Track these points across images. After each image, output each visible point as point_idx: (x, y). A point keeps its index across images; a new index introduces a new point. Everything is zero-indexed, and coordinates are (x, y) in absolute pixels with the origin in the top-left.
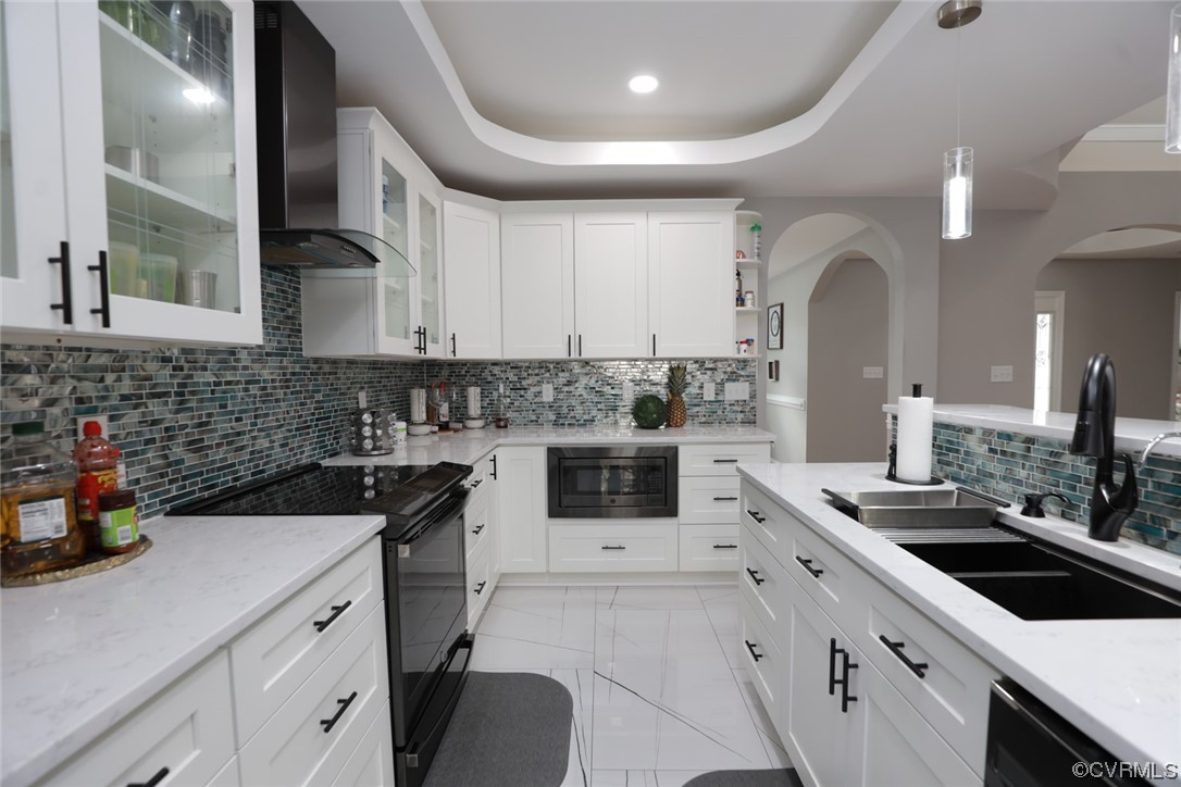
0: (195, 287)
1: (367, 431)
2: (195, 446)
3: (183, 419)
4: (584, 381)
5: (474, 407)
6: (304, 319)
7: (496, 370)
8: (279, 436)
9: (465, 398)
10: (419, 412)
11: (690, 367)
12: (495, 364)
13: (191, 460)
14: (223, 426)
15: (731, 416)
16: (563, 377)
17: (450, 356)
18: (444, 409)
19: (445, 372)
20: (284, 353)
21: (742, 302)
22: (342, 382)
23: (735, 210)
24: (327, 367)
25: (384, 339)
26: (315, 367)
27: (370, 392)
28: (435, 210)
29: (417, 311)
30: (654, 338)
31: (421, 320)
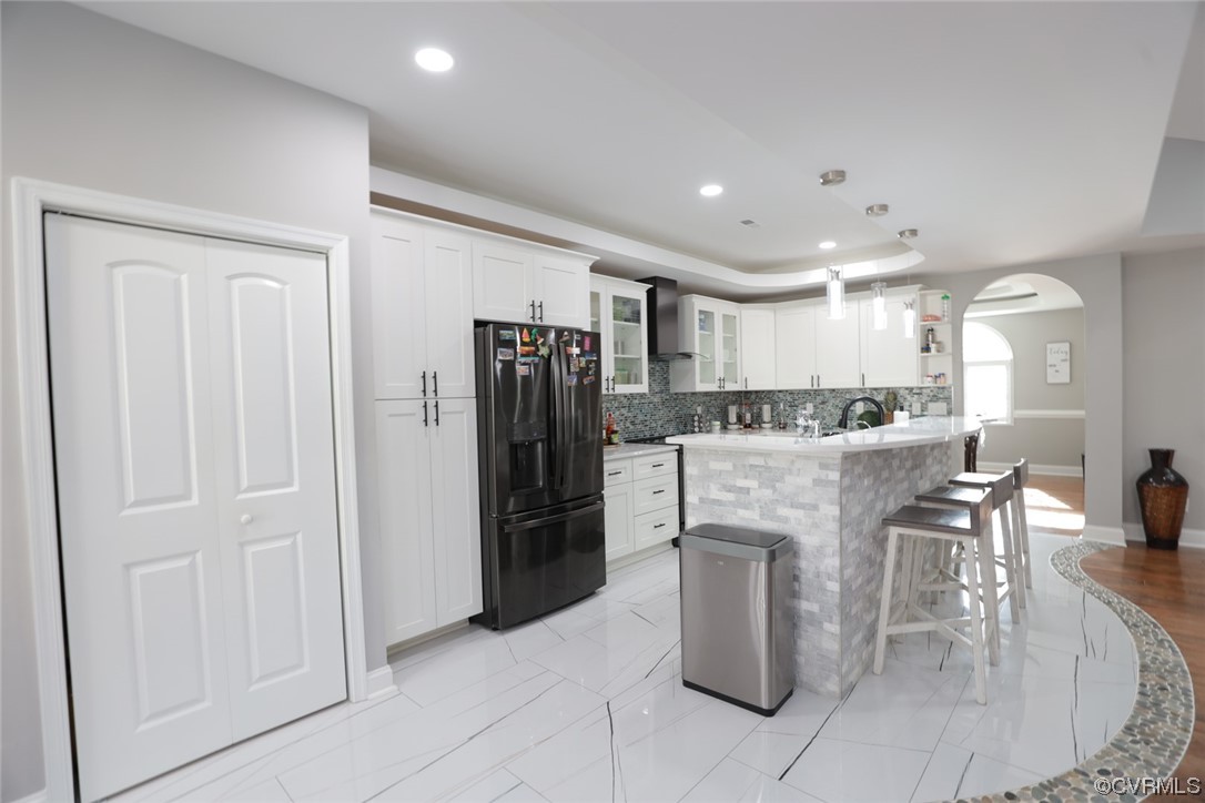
0: (632, 379)
1: (696, 424)
2: (633, 423)
3: (630, 414)
4: (832, 401)
5: (766, 415)
6: (671, 378)
7: (781, 395)
8: (660, 423)
9: (761, 409)
10: (733, 418)
11: (901, 392)
12: (780, 391)
13: (632, 427)
14: (641, 417)
16: (819, 399)
17: (744, 389)
18: (748, 416)
19: (753, 397)
20: (663, 392)
21: (927, 350)
22: (688, 403)
23: (918, 291)
24: (681, 396)
25: (699, 385)
26: (676, 396)
27: (704, 407)
28: (736, 317)
29: (720, 369)
30: (863, 376)
31: (723, 373)
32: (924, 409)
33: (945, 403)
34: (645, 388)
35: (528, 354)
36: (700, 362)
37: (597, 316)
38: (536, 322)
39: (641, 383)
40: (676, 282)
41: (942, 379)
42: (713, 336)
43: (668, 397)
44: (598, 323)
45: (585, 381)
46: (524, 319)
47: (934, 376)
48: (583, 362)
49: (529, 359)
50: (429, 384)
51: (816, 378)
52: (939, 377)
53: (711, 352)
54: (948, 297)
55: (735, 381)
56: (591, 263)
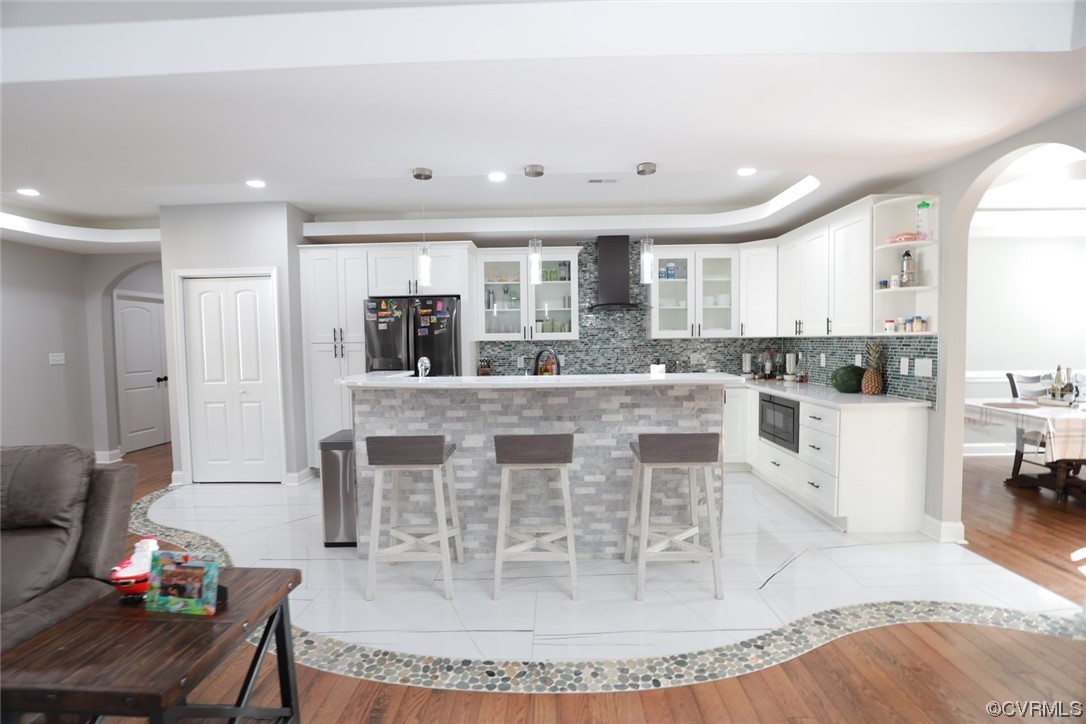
0: (558, 327)
4: (839, 352)
5: (790, 366)
9: (784, 360)
10: (746, 366)
15: (919, 391)
17: (739, 335)
20: (634, 338)
21: (885, 284)
22: (677, 350)
23: (875, 203)
24: (664, 343)
25: (657, 332)
26: (654, 343)
27: (704, 354)
28: (730, 259)
29: (695, 316)
30: (828, 321)
31: (700, 320)
32: (911, 367)
33: (931, 360)
34: (574, 335)
35: (386, 317)
36: (660, 310)
37: (518, 280)
38: (412, 294)
39: (570, 331)
40: (628, 237)
41: (917, 325)
42: (686, 283)
43: (642, 343)
44: (519, 285)
45: (436, 332)
46: (405, 293)
47: (901, 320)
48: (434, 319)
49: (387, 320)
50: (338, 335)
51: (799, 324)
52: (911, 321)
53: (685, 299)
54: (928, 205)
55: (728, 327)
56: (467, 246)
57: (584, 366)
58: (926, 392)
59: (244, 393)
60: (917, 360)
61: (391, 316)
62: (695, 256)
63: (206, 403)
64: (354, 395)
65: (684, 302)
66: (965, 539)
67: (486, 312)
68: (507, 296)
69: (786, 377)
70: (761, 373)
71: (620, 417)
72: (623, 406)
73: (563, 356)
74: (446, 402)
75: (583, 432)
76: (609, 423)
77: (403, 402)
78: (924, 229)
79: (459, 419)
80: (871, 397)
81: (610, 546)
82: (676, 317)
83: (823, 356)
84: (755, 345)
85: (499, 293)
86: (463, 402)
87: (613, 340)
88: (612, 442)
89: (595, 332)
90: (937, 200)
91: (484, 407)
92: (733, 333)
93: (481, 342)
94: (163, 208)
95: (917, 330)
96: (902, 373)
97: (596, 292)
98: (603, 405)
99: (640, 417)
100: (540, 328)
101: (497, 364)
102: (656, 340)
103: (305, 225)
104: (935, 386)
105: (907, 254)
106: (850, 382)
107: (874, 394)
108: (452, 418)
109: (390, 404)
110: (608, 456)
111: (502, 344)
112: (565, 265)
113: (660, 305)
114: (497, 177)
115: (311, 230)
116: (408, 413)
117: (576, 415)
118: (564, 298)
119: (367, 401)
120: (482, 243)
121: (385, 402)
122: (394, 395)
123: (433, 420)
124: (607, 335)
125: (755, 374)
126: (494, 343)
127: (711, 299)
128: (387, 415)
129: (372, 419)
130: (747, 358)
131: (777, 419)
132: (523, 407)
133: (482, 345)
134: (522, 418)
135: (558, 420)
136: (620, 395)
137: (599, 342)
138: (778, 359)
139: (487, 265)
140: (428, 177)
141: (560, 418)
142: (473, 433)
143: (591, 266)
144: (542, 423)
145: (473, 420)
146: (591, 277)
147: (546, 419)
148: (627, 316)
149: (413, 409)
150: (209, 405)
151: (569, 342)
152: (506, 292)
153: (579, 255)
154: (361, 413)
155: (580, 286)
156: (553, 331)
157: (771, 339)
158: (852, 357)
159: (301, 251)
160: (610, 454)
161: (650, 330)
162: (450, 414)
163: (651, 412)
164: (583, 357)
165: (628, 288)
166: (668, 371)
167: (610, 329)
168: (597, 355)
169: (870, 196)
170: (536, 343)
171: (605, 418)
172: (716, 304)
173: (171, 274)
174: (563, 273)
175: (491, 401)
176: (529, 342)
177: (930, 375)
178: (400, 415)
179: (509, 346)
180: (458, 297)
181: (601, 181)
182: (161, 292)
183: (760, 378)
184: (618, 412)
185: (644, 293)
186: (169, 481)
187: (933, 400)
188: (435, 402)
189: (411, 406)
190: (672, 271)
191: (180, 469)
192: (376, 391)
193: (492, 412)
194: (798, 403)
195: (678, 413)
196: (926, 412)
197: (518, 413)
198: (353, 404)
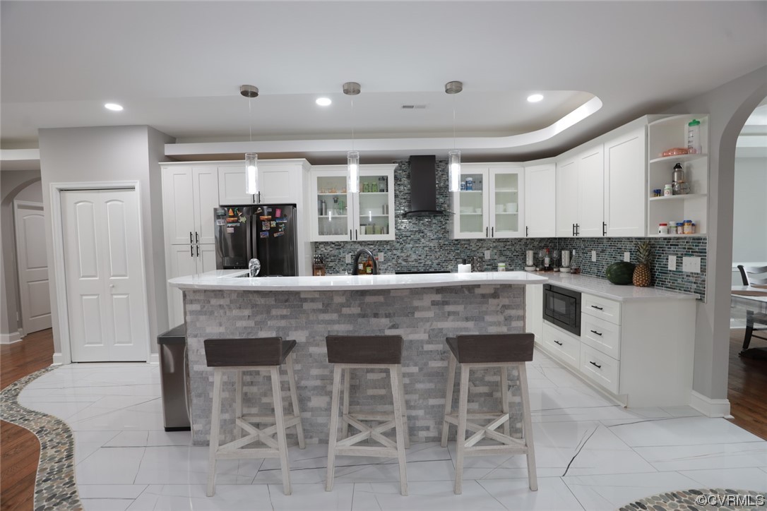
5: (565, 261)
8: (437, 261)
9: (560, 256)
10: (530, 260)
14: (414, 257)
15: (687, 285)
17: (525, 237)
18: (547, 260)
20: (440, 239)
21: (658, 192)
22: (473, 247)
23: (649, 123)
24: (463, 242)
25: (458, 233)
26: (456, 242)
27: (495, 251)
28: (517, 174)
29: (489, 220)
30: (604, 225)
31: (493, 224)
32: (679, 263)
33: (699, 258)
34: (391, 236)
35: (233, 222)
36: (461, 216)
37: (346, 192)
38: (256, 203)
39: (388, 233)
40: (434, 156)
41: (687, 228)
42: (482, 194)
43: (446, 243)
44: (346, 196)
45: (275, 235)
46: (250, 202)
47: (672, 224)
48: (274, 224)
49: (234, 225)
50: (194, 238)
51: (576, 227)
52: (682, 225)
53: (481, 207)
54: (698, 122)
55: (516, 229)
56: (302, 163)
57: (400, 261)
58: (694, 286)
59: (113, 286)
60: (685, 259)
61: (237, 221)
62: (489, 171)
63: (82, 295)
64: (185, 296)
65: (480, 209)
66: (731, 414)
67: (319, 218)
68: (336, 205)
69: (562, 269)
70: (541, 266)
71: (430, 314)
72: (434, 303)
73: (382, 254)
74: (271, 301)
75: (397, 328)
76: (422, 320)
77: (231, 302)
78: (695, 145)
79: (283, 317)
80: (642, 288)
81: (423, 430)
82: (473, 221)
83: (594, 253)
84: (536, 244)
85: (330, 203)
86: (286, 301)
87: (422, 240)
88: (425, 337)
89: (408, 234)
90: (706, 118)
91: (306, 306)
92: (520, 234)
93: (316, 242)
94: (41, 130)
95: (687, 231)
96: (669, 268)
97: (409, 202)
98: (416, 303)
99: (449, 314)
100: (363, 231)
101: (329, 260)
102: (457, 240)
103: (167, 146)
104: (704, 281)
105: (678, 166)
106: (622, 276)
107: (644, 286)
108: (277, 316)
109: (218, 303)
110: (421, 348)
111: (333, 243)
112: (384, 180)
113: (461, 212)
114: (324, 102)
115: (170, 150)
116: (235, 312)
117: (391, 312)
118: (383, 207)
119: (198, 301)
120: (315, 161)
121: (214, 302)
122: (222, 295)
123: (258, 318)
124: (418, 236)
125: (537, 266)
126: (326, 243)
127: (501, 207)
128: (216, 314)
129: (202, 318)
130: (530, 254)
131: (560, 306)
132: (342, 305)
133: (316, 245)
134: (341, 315)
135: (375, 317)
136: (431, 293)
137: (412, 242)
138: (555, 255)
139: (319, 178)
140: (254, 94)
141: (376, 315)
142: (296, 330)
143: (405, 181)
144: (360, 320)
145: (296, 318)
146: (406, 187)
147: (364, 316)
148: (434, 221)
149: (240, 308)
150: (84, 297)
151: (387, 242)
152: (336, 201)
153: (395, 172)
154: (192, 312)
155: (396, 196)
156: (374, 233)
157: (549, 239)
158: (622, 254)
159: (162, 167)
160: (422, 347)
161: (452, 231)
162: (274, 312)
163: (460, 308)
164: (399, 254)
165: (435, 199)
166: (473, 270)
167: (420, 231)
168: (410, 252)
169: (646, 116)
170: (361, 243)
171: (417, 315)
172: (505, 211)
173: (50, 186)
174: (382, 186)
175: (313, 300)
176: (354, 242)
177: (699, 272)
178: (228, 313)
179: (338, 245)
180: (295, 205)
181: (412, 107)
182: (41, 201)
183: (541, 270)
184: (428, 309)
185: (448, 202)
186: (51, 361)
187: (702, 293)
188: (261, 301)
189: (238, 305)
190: (471, 184)
191: (60, 351)
192: (205, 291)
193: (314, 310)
194: (580, 294)
195: (484, 309)
196: (694, 303)
197: (338, 311)
198: (185, 304)
